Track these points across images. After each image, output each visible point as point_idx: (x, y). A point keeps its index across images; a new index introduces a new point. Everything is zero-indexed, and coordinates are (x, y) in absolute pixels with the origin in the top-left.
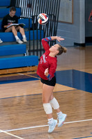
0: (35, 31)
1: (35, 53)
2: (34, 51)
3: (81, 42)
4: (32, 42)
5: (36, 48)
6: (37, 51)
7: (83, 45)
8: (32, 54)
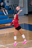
0: (11, 10)
1: (11, 18)
2: (10, 17)
3: (27, 14)
4: (10, 14)
5: (11, 17)
6: (12, 17)
7: (27, 15)
8: (10, 18)
